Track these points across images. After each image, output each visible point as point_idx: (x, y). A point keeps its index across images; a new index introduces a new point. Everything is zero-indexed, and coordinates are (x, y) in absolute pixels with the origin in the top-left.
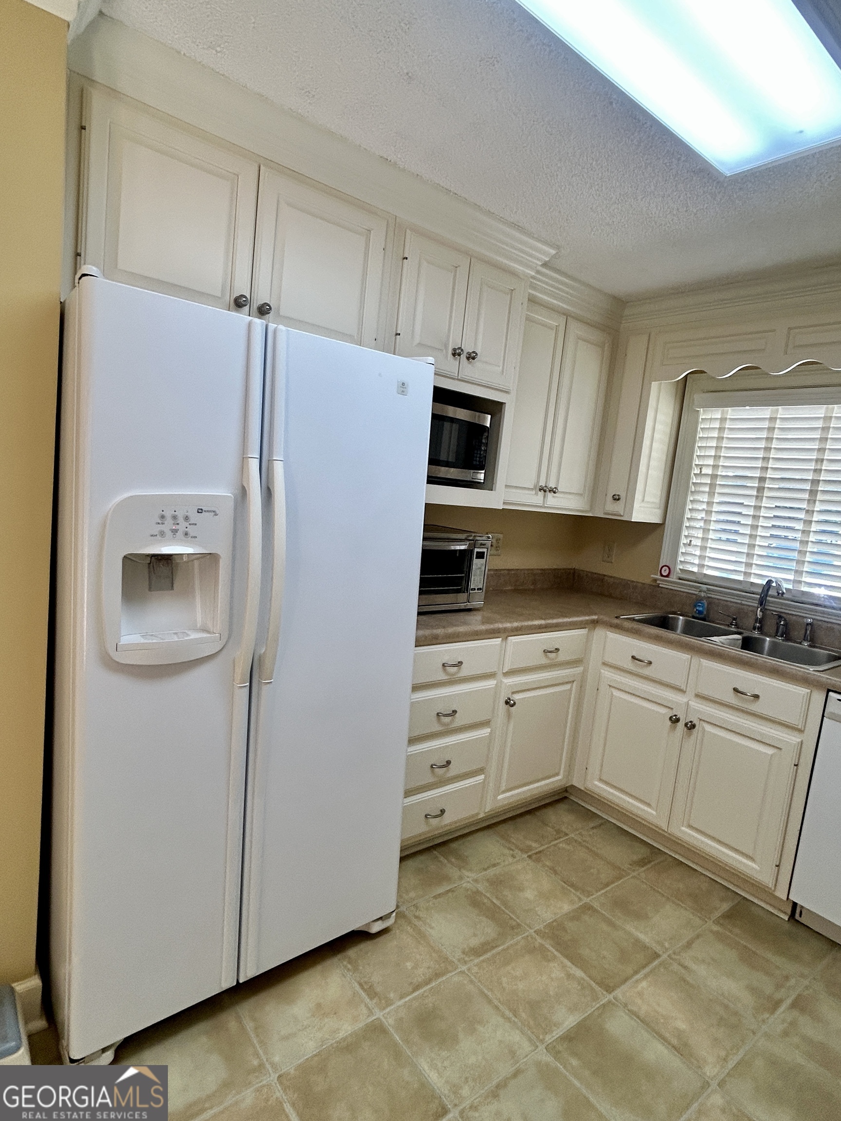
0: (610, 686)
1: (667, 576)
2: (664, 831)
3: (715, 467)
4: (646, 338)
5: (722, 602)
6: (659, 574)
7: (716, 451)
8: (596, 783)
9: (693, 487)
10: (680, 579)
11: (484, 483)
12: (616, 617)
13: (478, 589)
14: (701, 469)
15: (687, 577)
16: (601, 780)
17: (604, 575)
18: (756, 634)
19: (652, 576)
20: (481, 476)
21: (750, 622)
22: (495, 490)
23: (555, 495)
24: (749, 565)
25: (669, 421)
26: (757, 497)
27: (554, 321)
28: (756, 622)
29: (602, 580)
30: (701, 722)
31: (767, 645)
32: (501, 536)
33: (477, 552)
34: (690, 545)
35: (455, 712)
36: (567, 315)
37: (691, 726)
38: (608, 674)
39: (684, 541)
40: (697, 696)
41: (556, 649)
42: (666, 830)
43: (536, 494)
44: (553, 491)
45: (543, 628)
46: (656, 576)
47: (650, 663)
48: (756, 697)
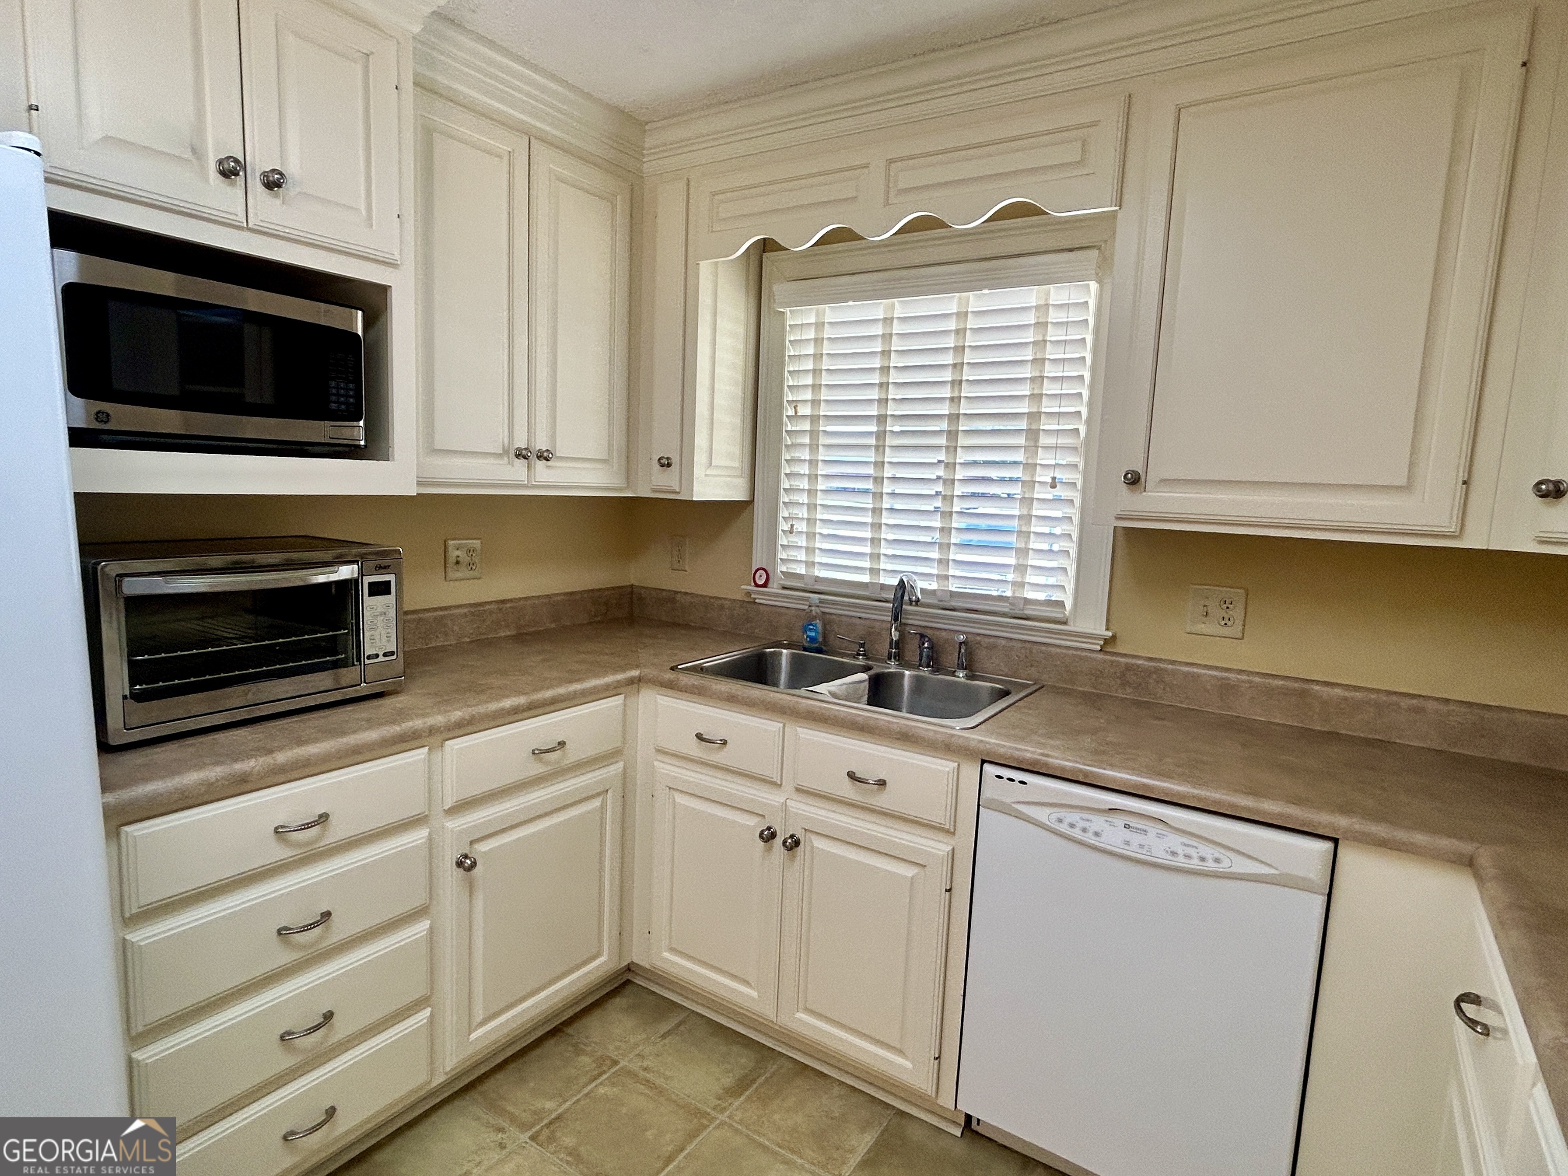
0: (670, 788)
1: (765, 585)
2: (772, 1022)
3: (815, 403)
4: (682, 185)
5: (844, 619)
6: (753, 584)
7: (814, 377)
8: (666, 955)
9: (788, 438)
10: (784, 588)
11: (365, 446)
12: (672, 669)
13: (385, 655)
14: (795, 407)
15: (794, 584)
16: (672, 950)
17: (676, 592)
18: (892, 667)
19: (743, 587)
20: (358, 431)
21: (884, 648)
22: (393, 460)
23: (549, 463)
24: (876, 557)
25: (741, 330)
26: (877, 447)
27: (503, 142)
28: (891, 647)
29: (673, 601)
30: (809, 835)
31: (906, 683)
32: (477, 543)
33: (370, 584)
34: (791, 532)
35: (327, 915)
36: (531, 136)
37: (793, 844)
38: (666, 769)
39: (784, 526)
40: (798, 790)
41: (559, 743)
42: (775, 1020)
43: (511, 463)
44: (542, 456)
45: (524, 711)
46: (749, 587)
47: (725, 742)
48: (882, 783)
